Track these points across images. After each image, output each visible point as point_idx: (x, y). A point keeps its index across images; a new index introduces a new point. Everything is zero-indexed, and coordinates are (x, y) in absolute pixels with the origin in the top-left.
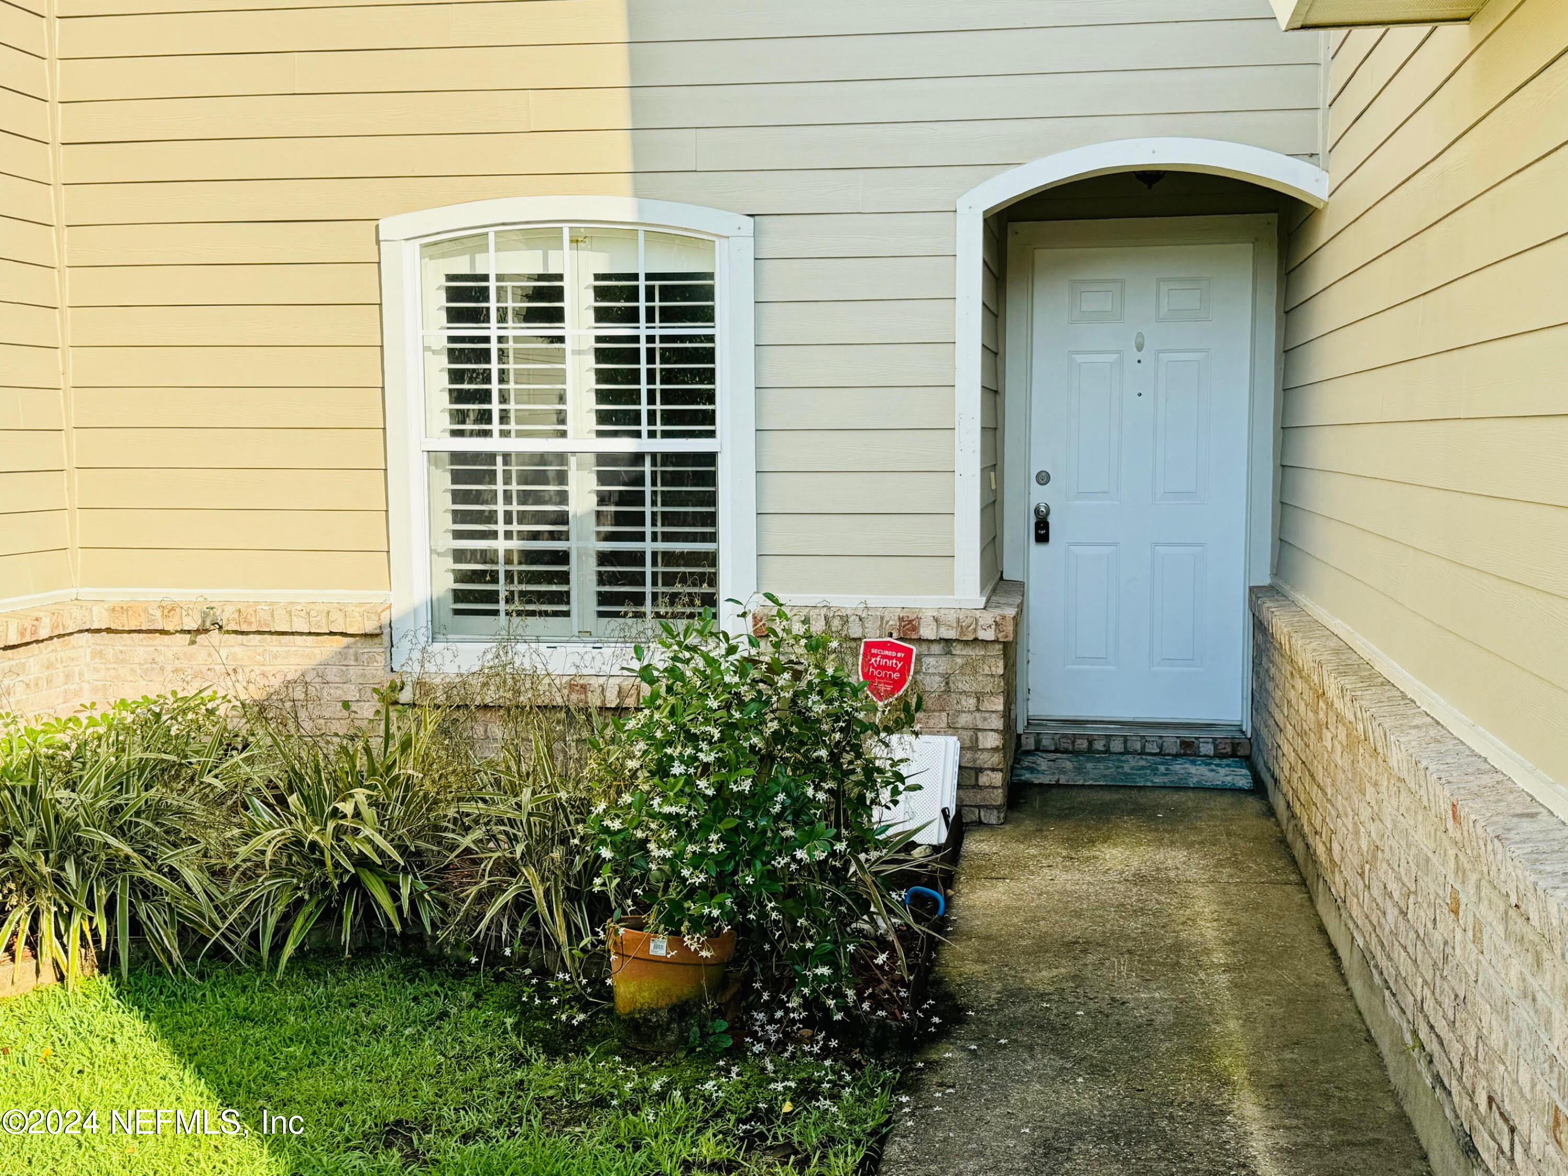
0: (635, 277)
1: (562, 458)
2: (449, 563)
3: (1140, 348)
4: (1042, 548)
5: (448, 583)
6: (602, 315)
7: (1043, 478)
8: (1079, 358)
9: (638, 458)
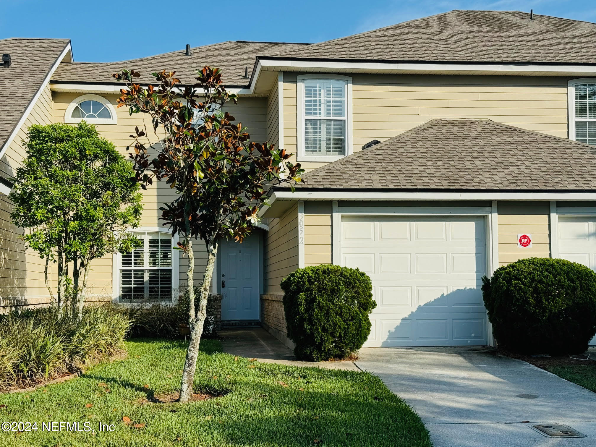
0: (158, 240)
1: (143, 271)
2: (121, 289)
3: (240, 252)
4: (223, 289)
5: (121, 293)
6: (150, 246)
7: (223, 276)
8: (229, 254)
9: (158, 270)
